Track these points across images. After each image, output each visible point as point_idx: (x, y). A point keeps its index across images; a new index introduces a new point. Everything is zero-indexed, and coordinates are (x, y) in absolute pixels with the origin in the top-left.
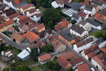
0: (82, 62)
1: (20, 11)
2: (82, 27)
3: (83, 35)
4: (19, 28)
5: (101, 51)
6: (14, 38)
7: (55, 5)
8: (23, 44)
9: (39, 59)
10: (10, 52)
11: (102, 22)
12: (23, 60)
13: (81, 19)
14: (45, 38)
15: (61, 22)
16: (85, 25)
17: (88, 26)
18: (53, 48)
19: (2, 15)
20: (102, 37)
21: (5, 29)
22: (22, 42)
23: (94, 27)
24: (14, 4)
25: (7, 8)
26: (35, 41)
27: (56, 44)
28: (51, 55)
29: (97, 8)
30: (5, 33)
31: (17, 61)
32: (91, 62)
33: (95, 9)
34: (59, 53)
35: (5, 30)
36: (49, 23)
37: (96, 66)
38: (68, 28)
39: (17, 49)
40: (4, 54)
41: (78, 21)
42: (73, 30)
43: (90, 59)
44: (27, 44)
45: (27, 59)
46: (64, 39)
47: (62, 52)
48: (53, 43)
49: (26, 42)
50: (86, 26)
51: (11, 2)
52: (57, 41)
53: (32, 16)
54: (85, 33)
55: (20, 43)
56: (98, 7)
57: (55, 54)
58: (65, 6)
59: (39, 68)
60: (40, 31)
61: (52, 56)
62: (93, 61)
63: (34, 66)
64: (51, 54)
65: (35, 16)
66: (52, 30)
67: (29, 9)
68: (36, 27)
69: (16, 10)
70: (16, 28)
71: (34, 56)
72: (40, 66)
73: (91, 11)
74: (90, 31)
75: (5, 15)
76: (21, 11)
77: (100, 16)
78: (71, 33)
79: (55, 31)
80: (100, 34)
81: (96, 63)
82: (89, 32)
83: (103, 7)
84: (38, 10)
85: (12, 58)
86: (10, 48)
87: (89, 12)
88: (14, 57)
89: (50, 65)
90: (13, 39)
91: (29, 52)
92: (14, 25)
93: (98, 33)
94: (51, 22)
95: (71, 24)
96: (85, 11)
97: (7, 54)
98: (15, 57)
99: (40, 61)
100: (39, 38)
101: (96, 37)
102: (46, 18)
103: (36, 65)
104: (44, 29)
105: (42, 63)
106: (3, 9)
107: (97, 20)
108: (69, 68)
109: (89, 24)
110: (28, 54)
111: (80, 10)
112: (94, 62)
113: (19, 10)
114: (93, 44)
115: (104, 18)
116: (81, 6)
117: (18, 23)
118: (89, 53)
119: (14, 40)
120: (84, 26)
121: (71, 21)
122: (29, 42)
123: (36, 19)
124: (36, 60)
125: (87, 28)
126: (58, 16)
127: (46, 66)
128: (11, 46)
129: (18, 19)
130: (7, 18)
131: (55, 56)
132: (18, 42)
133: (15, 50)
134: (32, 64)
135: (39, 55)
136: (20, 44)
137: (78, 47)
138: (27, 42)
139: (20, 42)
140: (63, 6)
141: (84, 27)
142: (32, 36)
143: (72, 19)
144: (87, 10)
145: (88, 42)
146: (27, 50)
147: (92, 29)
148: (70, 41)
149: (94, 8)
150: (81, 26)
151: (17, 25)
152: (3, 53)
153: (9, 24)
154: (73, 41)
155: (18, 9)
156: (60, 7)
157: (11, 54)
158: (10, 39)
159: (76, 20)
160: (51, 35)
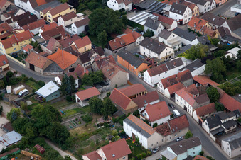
0: (158, 101)
1: (45, 19)
2: (163, 42)
3: (163, 54)
4: (42, 46)
5: (195, 82)
6: (31, 63)
7: (113, 5)
8: (48, 73)
9: (77, 97)
10: (22, 86)
11: (202, 33)
12: (47, 100)
13: (162, 28)
14: (92, 61)
15: (124, 34)
16: (169, 39)
17: (174, 39)
18: (105, 78)
19: (11, 25)
20: (200, 57)
21: (16, 48)
22: (47, 69)
23: (187, 42)
24: (34, 6)
25: (20, 12)
26: (70, 68)
27: (111, 70)
28: (101, 90)
29: (194, 10)
30: (14, 55)
31: (35, 102)
32: (174, 101)
33: (191, 11)
34: (116, 86)
35: (15, 51)
36: (99, 35)
37: (183, 107)
38: (137, 45)
39: (37, 82)
40: (12, 91)
41: (156, 33)
42: (145, 47)
43: (173, 96)
44: (55, 73)
45: (54, 98)
46: (127, 63)
47: (122, 86)
48: (104, 69)
49: (53, 70)
50: (170, 41)
51: (28, 2)
52: (113, 65)
53: (69, 26)
54: (168, 52)
55: (42, 72)
56: (196, 8)
57: (109, 90)
58: (133, 6)
59: (75, 112)
60: (82, 50)
61: (102, 92)
62: (177, 97)
63: (67, 110)
64: (100, 88)
65: (73, 25)
66: (106, 49)
67: (63, 13)
68: (74, 44)
69: (39, 17)
70: (37, 47)
71: (67, 91)
72: (79, 110)
73: (182, 14)
74: (179, 50)
75: (16, 23)
76: (48, 18)
77: (199, 22)
78: (142, 53)
79: (111, 49)
80: (195, 53)
81: (183, 101)
82: (175, 52)
83: (207, 7)
84: (80, 14)
85: (25, 97)
86: (24, 80)
87: (180, 17)
88: (30, 96)
89: (96, 106)
90: (30, 65)
91: (59, 85)
92: (32, 42)
93: (192, 50)
94: (103, 33)
95: (143, 38)
96: (172, 15)
97: (16, 90)
98: (32, 95)
99: (79, 101)
100: (79, 61)
101: (188, 58)
102: (94, 27)
103: (71, 107)
104: (89, 47)
105: (82, 104)
106: (12, 15)
107: (193, 29)
108: (131, 109)
109: (176, 36)
110: (56, 88)
111: (162, 14)
112: (180, 101)
113: (44, 16)
114: (181, 70)
115: (207, 24)
116: (164, 6)
117: (40, 37)
118: (172, 85)
119: (32, 67)
120: (166, 39)
121: (143, 33)
122: (59, 69)
123: (75, 30)
124: (71, 100)
125: (172, 44)
126: (117, 22)
127: (89, 108)
128: (25, 76)
129: (41, 31)
130: (20, 30)
131: (108, 92)
132: (38, 69)
133: (33, 83)
134: (64, 106)
135: (76, 91)
136: (44, 74)
137: (152, 74)
138: (55, 69)
139: (42, 70)
140: (129, 7)
141: (166, 42)
142: (65, 59)
143: (146, 28)
144: (174, 12)
145: (172, 67)
146: (56, 82)
147: (183, 45)
148: (137, 66)
149: (188, 9)
150: (161, 40)
151: (38, 40)
152: (9, 88)
153: (22, 40)
154: (143, 66)
155: (42, 14)
156: (123, 9)
157: (26, 90)
158: (24, 65)
159: (153, 31)
160: (103, 57)
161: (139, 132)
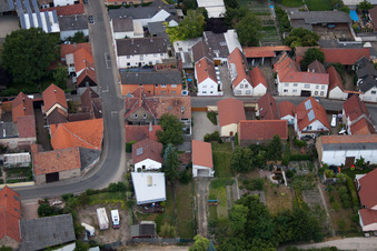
2: (127, 38)
6: (53, 170)
8: (86, 170)
9: (195, 169)
22: (83, 165)
27: (174, 105)
31: (154, 217)
32: (276, 95)
37: (299, 94)
39: (104, 191)
42: (131, 54)
48: (160, 111)
49: (90, 160)
55: (79, 173)
59: (221, 188)
62: (285, 86)
68: (56, 105)
72: (218, 183)
78: (123, 66)
79: (93, 84)
81: (300, 86)
90: (48, 175)
91: (154, 171)
103: (203, 187)
112: (293, 89)
120: (133, 30)
132: (70, 173)
133: (101, 195)
134: (194, 193)
136: (82, 174)
139: (78, 170)
141: (131, 35)
146: (141, 170)
148: (178, 81)
158: (32, 183)
159: (84, 31)
161: (364, 148)
